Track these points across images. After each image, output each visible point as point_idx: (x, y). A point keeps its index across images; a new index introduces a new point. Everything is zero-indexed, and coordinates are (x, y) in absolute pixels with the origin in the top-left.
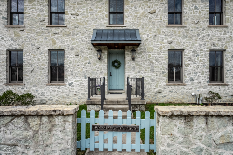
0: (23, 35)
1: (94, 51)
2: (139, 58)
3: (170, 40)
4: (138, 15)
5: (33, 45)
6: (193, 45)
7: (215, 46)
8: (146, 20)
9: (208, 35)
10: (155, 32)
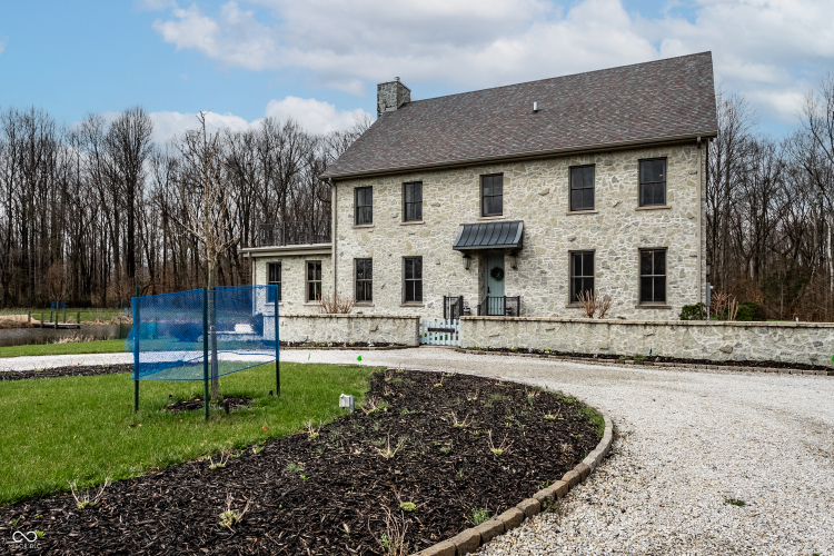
0: (373, 237)
1: (459, 255)
2: (524, 265)
3: (571, 235)
4: (523, 199)
5: (384, 251)
6: (610, 241)
7: (647, 241)
8: (535, 206)
9: (636, 224)
10: (548, 224)
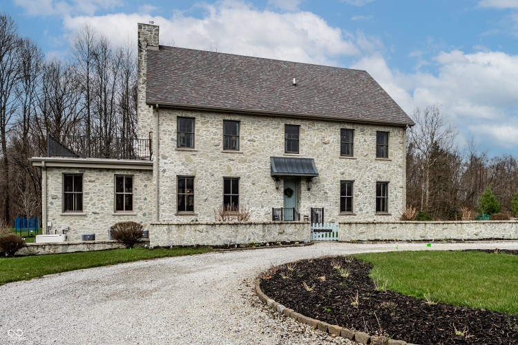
0: (196, 159)
3: (342, 170)
4: (314, 145)
5: (206, 171)
6: (362, 176)
7: (380, 178)
8: (321, 150)
9: (375, 167)
10: (328, 162)
